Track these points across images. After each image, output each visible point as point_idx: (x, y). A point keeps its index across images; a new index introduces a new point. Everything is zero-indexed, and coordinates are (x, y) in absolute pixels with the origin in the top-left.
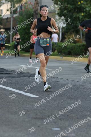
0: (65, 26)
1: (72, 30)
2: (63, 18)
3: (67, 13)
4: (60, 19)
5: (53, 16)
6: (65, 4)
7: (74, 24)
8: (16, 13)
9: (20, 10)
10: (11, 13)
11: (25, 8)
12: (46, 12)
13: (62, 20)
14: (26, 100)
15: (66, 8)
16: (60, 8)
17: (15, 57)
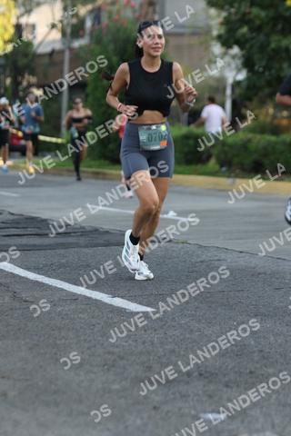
0: (242, 76)
1: (267, 91)
2: (236, 50)
3: (248, 36)
4: (225, 54)
5: (201, 44)
6: (243, 4)
7: (273, 71)
8: (82, 36)
9: (93, 25)
10: (64, 34)
11: (110, 17)
12: (158, 41)
13: (234, 57)
14: (115, 320)
15: (244, 20)
16: (225, 18)
17: (79, 179)
